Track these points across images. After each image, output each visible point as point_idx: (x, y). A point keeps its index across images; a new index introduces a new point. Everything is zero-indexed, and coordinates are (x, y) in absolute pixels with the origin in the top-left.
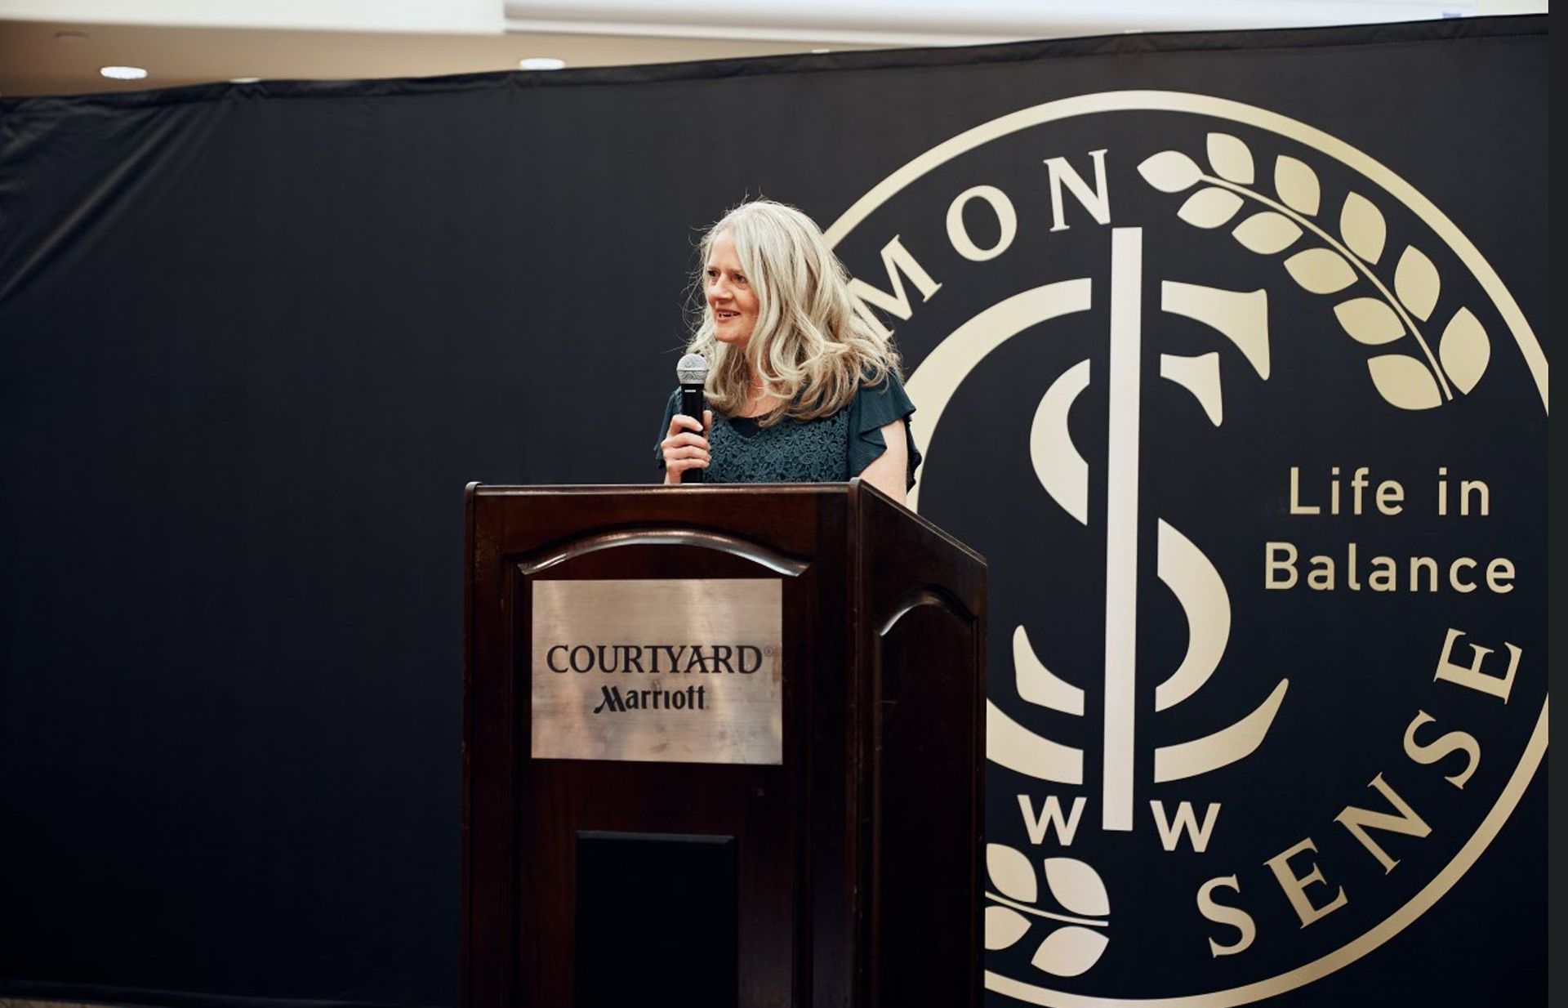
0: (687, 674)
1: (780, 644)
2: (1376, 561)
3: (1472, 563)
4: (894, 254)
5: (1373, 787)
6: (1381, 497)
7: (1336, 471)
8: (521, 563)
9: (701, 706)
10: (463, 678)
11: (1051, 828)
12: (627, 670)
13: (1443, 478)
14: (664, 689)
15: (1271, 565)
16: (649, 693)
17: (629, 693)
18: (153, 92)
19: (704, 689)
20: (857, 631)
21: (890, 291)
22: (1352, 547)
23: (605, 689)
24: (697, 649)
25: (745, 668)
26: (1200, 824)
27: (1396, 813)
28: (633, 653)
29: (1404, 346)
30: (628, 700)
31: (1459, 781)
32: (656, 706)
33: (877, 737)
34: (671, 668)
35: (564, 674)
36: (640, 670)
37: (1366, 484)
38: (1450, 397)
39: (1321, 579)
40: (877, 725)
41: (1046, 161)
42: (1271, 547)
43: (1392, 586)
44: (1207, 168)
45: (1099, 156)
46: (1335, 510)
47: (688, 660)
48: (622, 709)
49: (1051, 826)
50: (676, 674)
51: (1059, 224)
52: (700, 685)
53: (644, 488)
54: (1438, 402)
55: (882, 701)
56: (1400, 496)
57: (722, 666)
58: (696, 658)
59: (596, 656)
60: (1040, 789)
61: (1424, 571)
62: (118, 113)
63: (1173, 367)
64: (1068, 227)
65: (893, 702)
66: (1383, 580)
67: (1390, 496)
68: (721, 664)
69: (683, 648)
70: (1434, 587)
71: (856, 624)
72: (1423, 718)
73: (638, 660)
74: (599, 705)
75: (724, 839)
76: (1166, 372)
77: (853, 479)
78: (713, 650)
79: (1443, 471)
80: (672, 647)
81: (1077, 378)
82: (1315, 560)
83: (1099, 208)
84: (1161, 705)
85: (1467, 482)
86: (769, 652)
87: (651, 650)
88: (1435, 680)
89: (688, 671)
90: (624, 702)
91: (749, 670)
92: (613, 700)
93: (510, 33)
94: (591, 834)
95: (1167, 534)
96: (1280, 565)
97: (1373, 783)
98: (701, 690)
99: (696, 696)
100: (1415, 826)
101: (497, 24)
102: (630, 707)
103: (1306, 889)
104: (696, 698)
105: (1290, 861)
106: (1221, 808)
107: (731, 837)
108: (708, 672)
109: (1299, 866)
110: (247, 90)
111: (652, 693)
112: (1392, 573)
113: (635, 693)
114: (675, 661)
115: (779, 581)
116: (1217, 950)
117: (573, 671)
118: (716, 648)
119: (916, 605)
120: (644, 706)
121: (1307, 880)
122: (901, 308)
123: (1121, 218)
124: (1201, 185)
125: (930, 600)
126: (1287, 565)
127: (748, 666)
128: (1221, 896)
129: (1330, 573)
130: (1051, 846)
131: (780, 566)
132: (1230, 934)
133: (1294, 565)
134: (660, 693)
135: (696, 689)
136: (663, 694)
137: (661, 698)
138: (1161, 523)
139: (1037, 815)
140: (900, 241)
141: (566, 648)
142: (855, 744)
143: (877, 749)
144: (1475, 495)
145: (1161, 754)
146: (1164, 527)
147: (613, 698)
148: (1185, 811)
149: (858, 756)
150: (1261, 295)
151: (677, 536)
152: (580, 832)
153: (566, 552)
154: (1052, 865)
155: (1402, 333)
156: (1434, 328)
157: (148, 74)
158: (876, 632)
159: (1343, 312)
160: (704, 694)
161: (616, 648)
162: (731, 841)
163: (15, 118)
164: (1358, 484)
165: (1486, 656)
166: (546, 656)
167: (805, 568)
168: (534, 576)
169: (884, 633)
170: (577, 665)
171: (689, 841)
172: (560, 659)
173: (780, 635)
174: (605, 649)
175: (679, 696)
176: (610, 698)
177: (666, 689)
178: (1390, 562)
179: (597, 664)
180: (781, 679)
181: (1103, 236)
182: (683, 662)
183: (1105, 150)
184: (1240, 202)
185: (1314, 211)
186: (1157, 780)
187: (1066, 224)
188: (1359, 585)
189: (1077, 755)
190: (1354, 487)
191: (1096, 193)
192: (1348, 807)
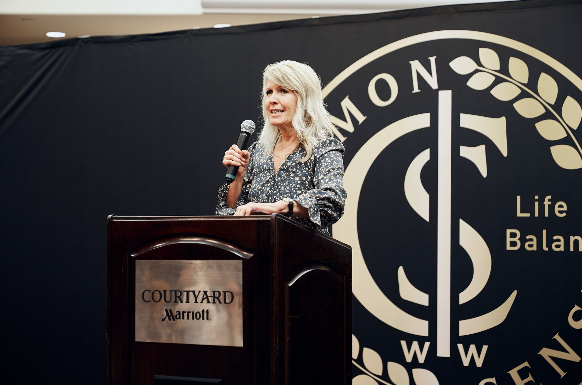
0: (202, 304)
1: (241, 290)
2: (555, 238)
5: (555, 339)
6: (557, 209)
7: (537, 197)
8: (131, 252)
9: (208, 319)
10: (106, 304)
11: (415, 355)
12: (176, 302)
14: (191, 311)
15: (509, 239)
16: (185, 312)
17: (177, 312)
19: (209, 311)
20: (275, 285)
21: (345, 120)
22: (544, 232)
23: (166, 310)
24: (205, 292)
25: (226, 301)
26: (479, 354)
27: (565, 351)
28: (178, 294)
29: (567, 141)
30: (176, 315)
32: (188, 318)
33: (287, 334)
34: (195, 301)
35: (149, 303)
36: (182, 302)
37: (550, 203)
39: (531, 246)
40: (287, 328)
41: (410, 62)
42: (509, 231)
43: (562, 249)
44: (479, 64)
45: (433, 59)
46: (537, 215)
47: (202, 297)
48: (174, 320)
50: (197, 304)
51: (416, 89)
52: (207, 309)
53: (183, 218)
55: (289, 317)
56: (565, 208)
57: (216, 300)
58: (205, 296)
59: (163, 295)
60: (410, 338)
61: (576, 242)
62: (35, 52)
63: (465, 152)
64: (420, 91)
65: (297, 317)
66: (558, 246)
67: (561, 209)
69: (200, 291)
71: (274, 282)
72: (576, 308)
73: (180, 297)
74: (164, 317)
75: (218, 380)
76: (462, 154)
77: (273, 213)
78: (212, 293)
80: (195, 291)
81: (424, 157)
82: (528, 237)
83: (433, 82)
84: (461, 302)
86: (237, 294)
87: (185, 293)
89: (202, 302)
90: (174, 316)
91: (228, 302)
94: (160, 377)
95: (463, 225)
96: (513, 239)
97: (555, 337)
98: (208, 311)
99: (205, 314)
100: (573, 357)
101: (200, 11)
102: (177, 319)
105: (519, 372)
106: (488, 347)
107: (221, 380)
108: (210, 303)
109: (523, 374)
110: (86, 41)
111: (186, 313)
112: (562, 243)
113: (179, 312)
114: (196, 298)
115: (241, 261)
117: (153, 302)
119: (312, 270)
120: (183, 318)
121: (526, 380)
122: (349, 127)
123: (442, 86)
124: (477, 71)
126: (516, 239)
127: (228, 301)
129: (535, 243)
130: (415, 364)
131: (241, 254)
133: (519, 239)
135: (205, 311)
136: (191, 313)
137: (190, 315)
138: (461, 220)
139: (409, 349)
140: (349, 98)
141: (150, 291)
142: (274, 338)
143: (287, 339)
145: (462, 323)
146: (462, 222)
148: (473, 349)
149: (276, 343)
150: (503, 119)
152: (156, 376)
154: (415, 371)
155: (565, 135)
157: (66, 35)
158: (286, 284)
159: (539, 126)
160: (209, 313)
161: (171, 291)
162: (220, 382)
164: (547, 203)
166: (141, 295)
167: (252, 255)
168: (136, 258)
169: (290, 285)
170: (155, 299)
171: (202, 381)
172: (148, 296)
173: (242, 286)
174: (166, 292)
175: (198, 314)
176: (169, 315)
177: (193, 311)
178: (561, 238)
179: (163, 299)
180: (242, 307)
181: (435, 93)
182: (199, 299)
183: (435, 57)
184: (494, 78)
185: (526, 82)
186: (460, 335)
187: (419, 89)
188: (547, 248)
189: (425, 323)
190: (545, 204)
191: (432, 76)
192: (544, 348)
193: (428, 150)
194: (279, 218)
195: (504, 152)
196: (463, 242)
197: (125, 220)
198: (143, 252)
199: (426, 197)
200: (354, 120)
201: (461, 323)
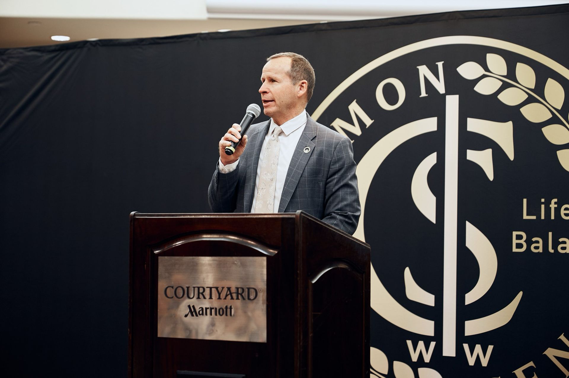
0: (225, 300)
1: (265, 287)
2: (561, 240)
4: (354, 108)
5: (560, 340)
6: (563, 212)
7: (543, 200)
8: (153, 249)
9: (231, 315)
10: (129, 300)
11: (421, 355)
12: (199, 298)
15: (515, 241)
16: (208, 308)
17: (200, 308)
20: (299, 281)
21: (352, 123)
22: (550, 234)
23: (189, 306)
24: (229, 289)
25: (250, 297)
26: (485, 354)
28: (201, 290)
30: (199, 311)
32: (211, 314)
33: (310, 330)
34: (218, 297)
35: (172, 299)
36: (205, 298)
37: (556, 206)
39: (537, 248)
40: (310, 324)
41: (418, 67)
42: (515, 233)
44: (486, 69)
45: (440, 65)
46: (543, 217)
47: (226, 293)
48: (197, 316)
49: (421, 354)
50: (220, 300)
51: (423, 94)
52: (230, 305)
53: (206, 215)
55: (313, 313)
57: (240, 297)
58: (228, 293)
59: (186, 291)
60: (416, 338)
62: (44, 54)
63: (472, 155)
64: (427, 95)
65: (319, 313)
66: (564, 248)
67: (567, 212)
68: (239, 296)
69: (223, 288)
71: (299, 278)
73: (204, 294)
74: (187, 313)
75: (241, 376)
76: (469, 158)
77: (298, 211)
78: (236, 289)
80: (218, 287)
81: (431, 160)
82: (534, 239)
83: (440, 87)
84: (467, 303)
87: (209, 289)
89: (225, 299)
90: (197, 312)
91: (252, 299)
92: (192, 312)
93: (210, 19)
94: (183, 372)
95: (470, 228)
96: (519, 241)
97: (560, 338)
98: (231, 308)
99: (229, 310)
101: (204, 15)
102: (200, 315)
105: (524, 371)
106: (494, 347)
107: (244, 375)
108: (234, 299)
109: (528, 374)
110: (94, 44)
111: (210, 309)
112: (567, 245)
113: (202, 308)
114: (219, 294)
115: (265, 258)
117: (176, 298)
118: (237, 289)
119: (334, 267)
120: (206, 314)
122: (357, 131)
123: (450, 91)
124: (484, 76)
125: (342, 266)
126: (522, 241)
127: (252, 297)
129: (540, 245)
130: (421, 363)
131: (265, 251)
133: (524, 241)
134: (213, 308)
135: (229, 307)
136: (214, 309)
137: (213, 311)
138: (467, 222)
139: (415, 349)
140: (356, 102)
141: (173, 287)
142: (298, 334)
143: (311, 335)
146: (468, 224)
147: (193, 310)
148: (478, 348)
149: (300, 339)
150: (510, 123)
152: (178, 371)
154: (421, 370)
157: (70, 38)
158: (309, 281)
159: (546, 131)
160: (232, 310)
161: (194, 288)
162: (244, 377)
163: (4, 57)
164: (553, 206)
166: (164, 291)
167: (276, 252)
168: (159, 254)
169: (314, 282)
170: (177, 295)
171: (225, 376)
172: (170, 292)
173: (266, 283)
174: (189, 288)
175: (221, 311)
177: (216, 307)
178: (567, 240)
179: (186, 295)
180: (266, 303)
181: (442, 99)
182: (223, 295)
183: (443, 62)
184: (501, 83)
185: (533, 87)
186: (466, 334)
187: (426, 94)
188: (553, 250)
189: (431, 324)
190: (551, 207)
191: (439, 80)
192: (549, 349)
193: (435, 154)
194: (304, 216)
195: (511, 156)
196: (470, 244)
197: (148, 217)
198: (166, 248)
199: (433, 199)
200: (362, 124)
201: (467, 323)
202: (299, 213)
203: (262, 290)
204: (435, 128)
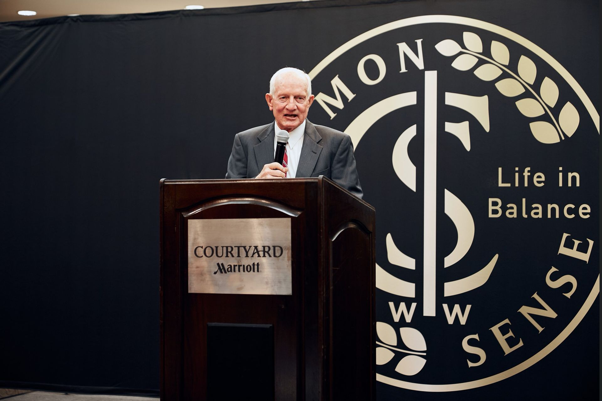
0: (252, 258)
1: (291, 245)
2: (534, 206)
3: (573, 206)
5: (533, 298)
6: (535, 179)
7: (517, 169)
8: (183, 212)
9: (258, 271)
10: (160, 260)
12: (227, 256)
13: (561, 171)
14: (243, 264)
15: (491, 208)
18: (36, 20)
19: (259, 264)
20: (322, 239)
21: (334, 97)
22: (524, 200)
24: (256, 247)
25: (276, 255)
26: (463, 313)
27: (543, 308)
28: (230, 249)
29: (544, 118)
30: (228, 269)
31: (569, 295)
33: (331, 283)
35: (201, 258)
36: (233, 256)
37: (529, 174)
38: (563, 138)
39: (511, 213)
40: (331, 279)
41: (398, 44)
42: (491, 200)
43: (540, 216)
44: (463, 46)
45: (419, 42)
46: (517, 185)
49: (402, 315)
51: (403, 70)
52: (257, 262)
54: (558, 140)
56: (543, 179)
58: (256, 251)
59: (215, 251)
60: (398, 300)
61: (553, 210)
62: (23, 29)
63: (450, 127)
65: (338, 268)
66: (536, 214)
67: (539, 179)
68: (266, 253)
69: (250, 247)
70: (557, 216)
71: (322, 237)
72: (553, 269)
73: (232, 252)
75: (268, 326)
76: (447, 130)
77: (320, 176)
78: (263, 248)
79: (561, 169)
81: (411, 132)
82: (509, 206)
83: (419, 63)
84: (446, 265)
85: (571, 173)
86: (286, 248)
87: (237, 248)
88: (558, 254)
89: (252, 256)
91: (278, 256)
92: (221, 269)
94: (213, 324)
95: (448, 195)
96: (495, 208)
97: (533, 296)
98: (258, 265)
99: (256, 267)
100: (551, 313)
103: (506, 340)
104: (255, 268)
105: (500, 328)
106: (471, 306)
107: (271, 325)
108: (261, 257)
109: (504, 330)
110: (75, 19)
111: (238, 266)
112: (540, 211)
113: (231, 266)
114: (247, 252)
115: (290, 219)
116: (471, 364)
118: (264, 247)
119: (346, 228)
120: (235, 271)
121: (507, 336)
122: (339, 104)
123: (428, 67)
124: (461, 53)
125: (352, 226)
126: (498, 208)
127: (277, 254)
128: (472, 343)
129: (515, 211)
130: (403, 323)
131: (290, 212)
132: (476, 358)
133: (500, 208)
135: (256, 264)
137: (241, 268)
138: (446, 191)
139: (397, 310)
140: (338, 77)
141: (202, 247)
142: (322, 286)
143: (331, 288)
144: (574, 178)
147: (222, 268)
148: (457, 308)
149: (323, 291)
150: (485, 98)
151: (247, 200)
152: (208, 323)
153: (202, 208)
154: (403, 330)
156: (557, 110)
157: (37, 14)
158: (330, 239)
159: (519, 104)
160: (259, 266)
161: (223, 247)
162: (271, 327)
164: (526, 174)
165: (579, 244)
167: (301, 214)
168: (189, 217)
169: (333, 240)
171: (254, 327)
174: (218, 248)
175: (249, 267)
176: (221, 268)
177: (244, 264)
178: (539, 206)
179: (215, 254)
180: (291, 260)
181: (421, 74)
182: (250, 253)
183: (422, 40)
184: (477, 60)
185: (507, 64)
186: (445, 296)
187: (406, 70)
188: (527, 215)
189: (412, 286)
190: (524, 176)
191: (418, 57)
192: (523, 306)
193: (415, 126)
194: (325, 180)
195: (487, 128)
196: (448, 211)
197: (177, 183)
198: (195, 212)
199: (413, 169)
200: (344, 98)
201: (446, 285)
202: (322, 178)
203: (287, 248)
204: (414, 102)
